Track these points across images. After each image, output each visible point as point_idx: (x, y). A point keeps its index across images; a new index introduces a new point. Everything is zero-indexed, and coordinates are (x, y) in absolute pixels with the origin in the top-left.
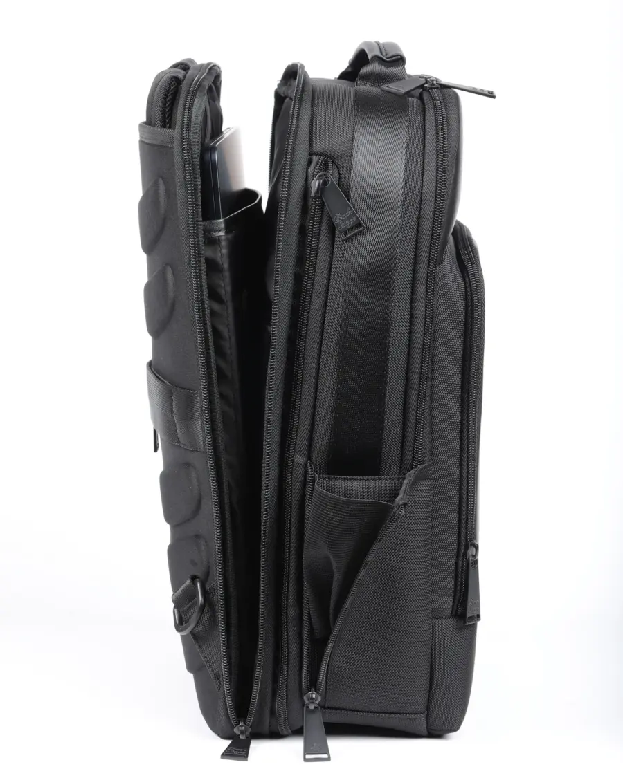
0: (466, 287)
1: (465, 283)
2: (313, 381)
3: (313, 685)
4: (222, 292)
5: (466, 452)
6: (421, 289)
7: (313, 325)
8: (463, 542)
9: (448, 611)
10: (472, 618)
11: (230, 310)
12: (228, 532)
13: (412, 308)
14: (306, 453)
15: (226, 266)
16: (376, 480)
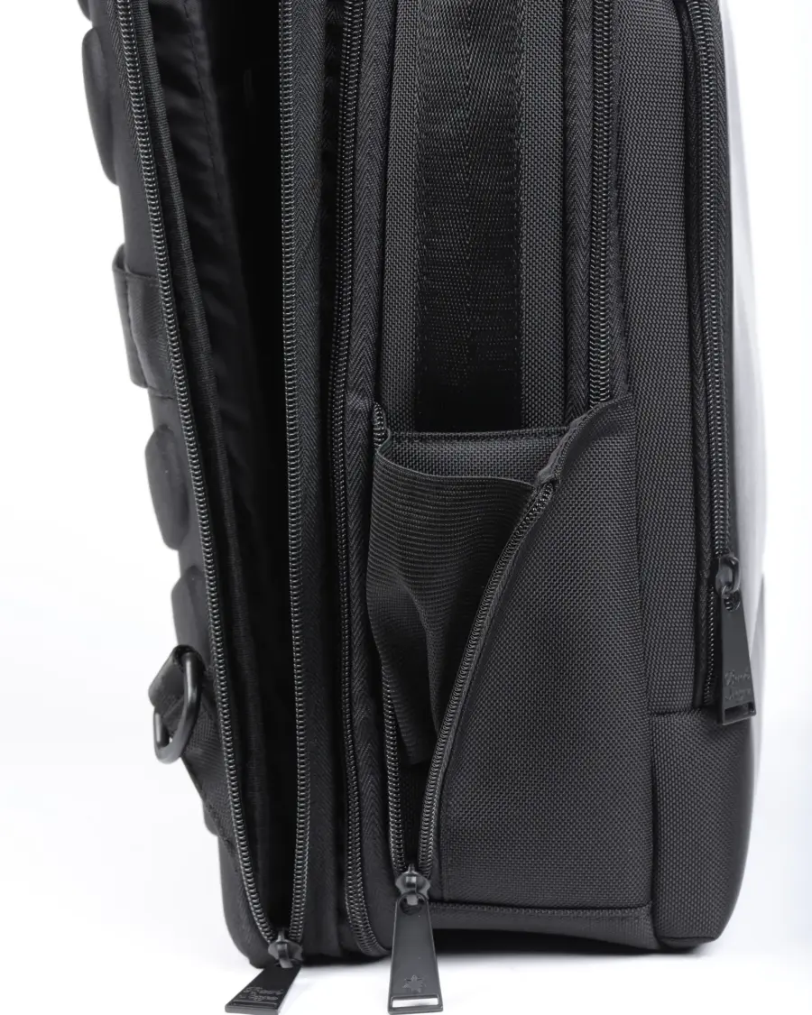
0: (683, 33)
1: (681, 25)
2: (375, 242)
3: (411, 856)
4: (191, 71)
5: (700, 372)
6: (581, 38)
7: (368, 127)
8: (708, 557)
9: (684, 697)
10: (734, 711)
11: (213, 110)
12: (234, 558)
13: (564, 80)
14: (369, 387)
15: (196, 17)
16: (515, 437)
